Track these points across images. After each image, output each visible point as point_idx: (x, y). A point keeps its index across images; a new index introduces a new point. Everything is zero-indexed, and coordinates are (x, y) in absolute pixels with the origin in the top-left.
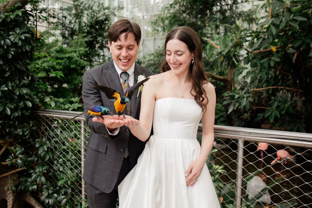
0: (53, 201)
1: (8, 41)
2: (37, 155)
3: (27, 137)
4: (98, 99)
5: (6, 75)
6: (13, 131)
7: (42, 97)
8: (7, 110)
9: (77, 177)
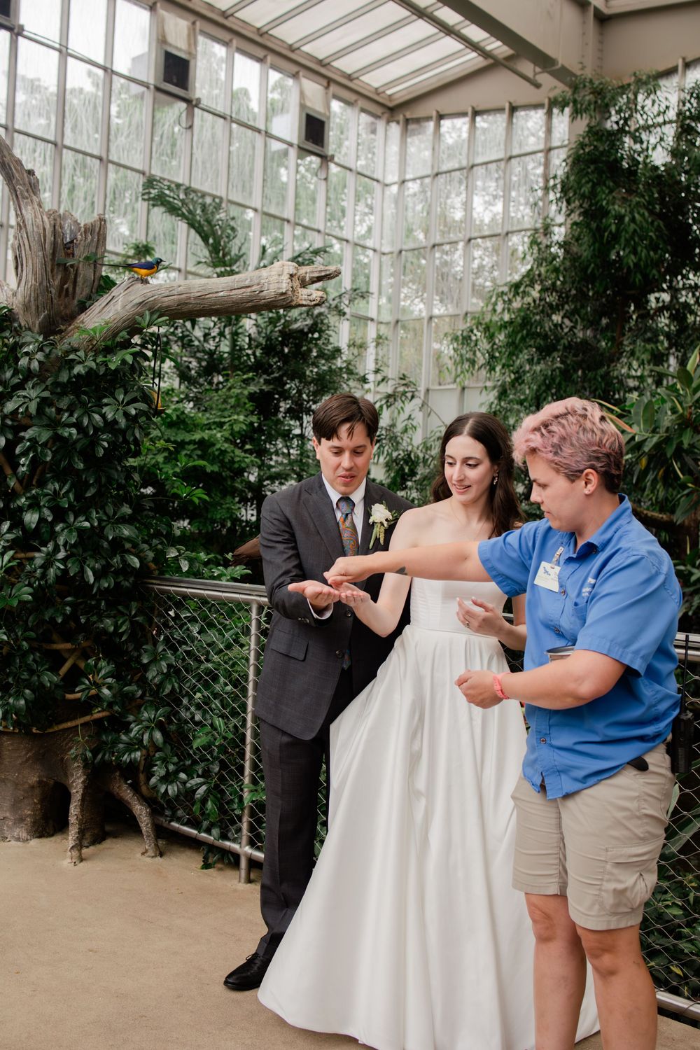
0: (176, 789)
1: (97, 417)
2: (143, 682)
3: (123, 639)
4: (291, 552)
5: (88, 495)
6: (95, 623)
7: (160, 547)
8: (86, 572)
9: (234, 734)
